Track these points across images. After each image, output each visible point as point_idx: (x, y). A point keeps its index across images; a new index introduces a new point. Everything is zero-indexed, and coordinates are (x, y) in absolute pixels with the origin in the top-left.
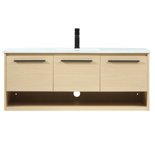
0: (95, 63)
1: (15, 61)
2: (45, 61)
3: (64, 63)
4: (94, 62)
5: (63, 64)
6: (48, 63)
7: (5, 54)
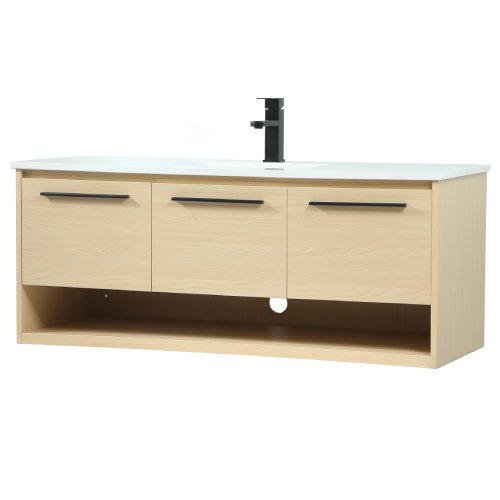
0: (272, 210)
1: (42, 194)
2: (127, 197)
3: (184, 205)
4: (270, 207)
5: (179, 208)
6: (136, 204)
7: (20, 174)
